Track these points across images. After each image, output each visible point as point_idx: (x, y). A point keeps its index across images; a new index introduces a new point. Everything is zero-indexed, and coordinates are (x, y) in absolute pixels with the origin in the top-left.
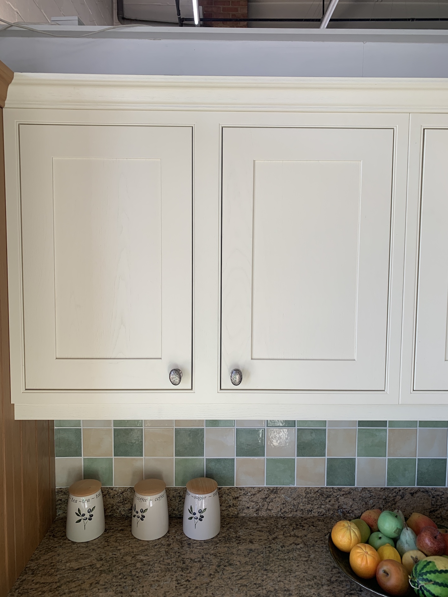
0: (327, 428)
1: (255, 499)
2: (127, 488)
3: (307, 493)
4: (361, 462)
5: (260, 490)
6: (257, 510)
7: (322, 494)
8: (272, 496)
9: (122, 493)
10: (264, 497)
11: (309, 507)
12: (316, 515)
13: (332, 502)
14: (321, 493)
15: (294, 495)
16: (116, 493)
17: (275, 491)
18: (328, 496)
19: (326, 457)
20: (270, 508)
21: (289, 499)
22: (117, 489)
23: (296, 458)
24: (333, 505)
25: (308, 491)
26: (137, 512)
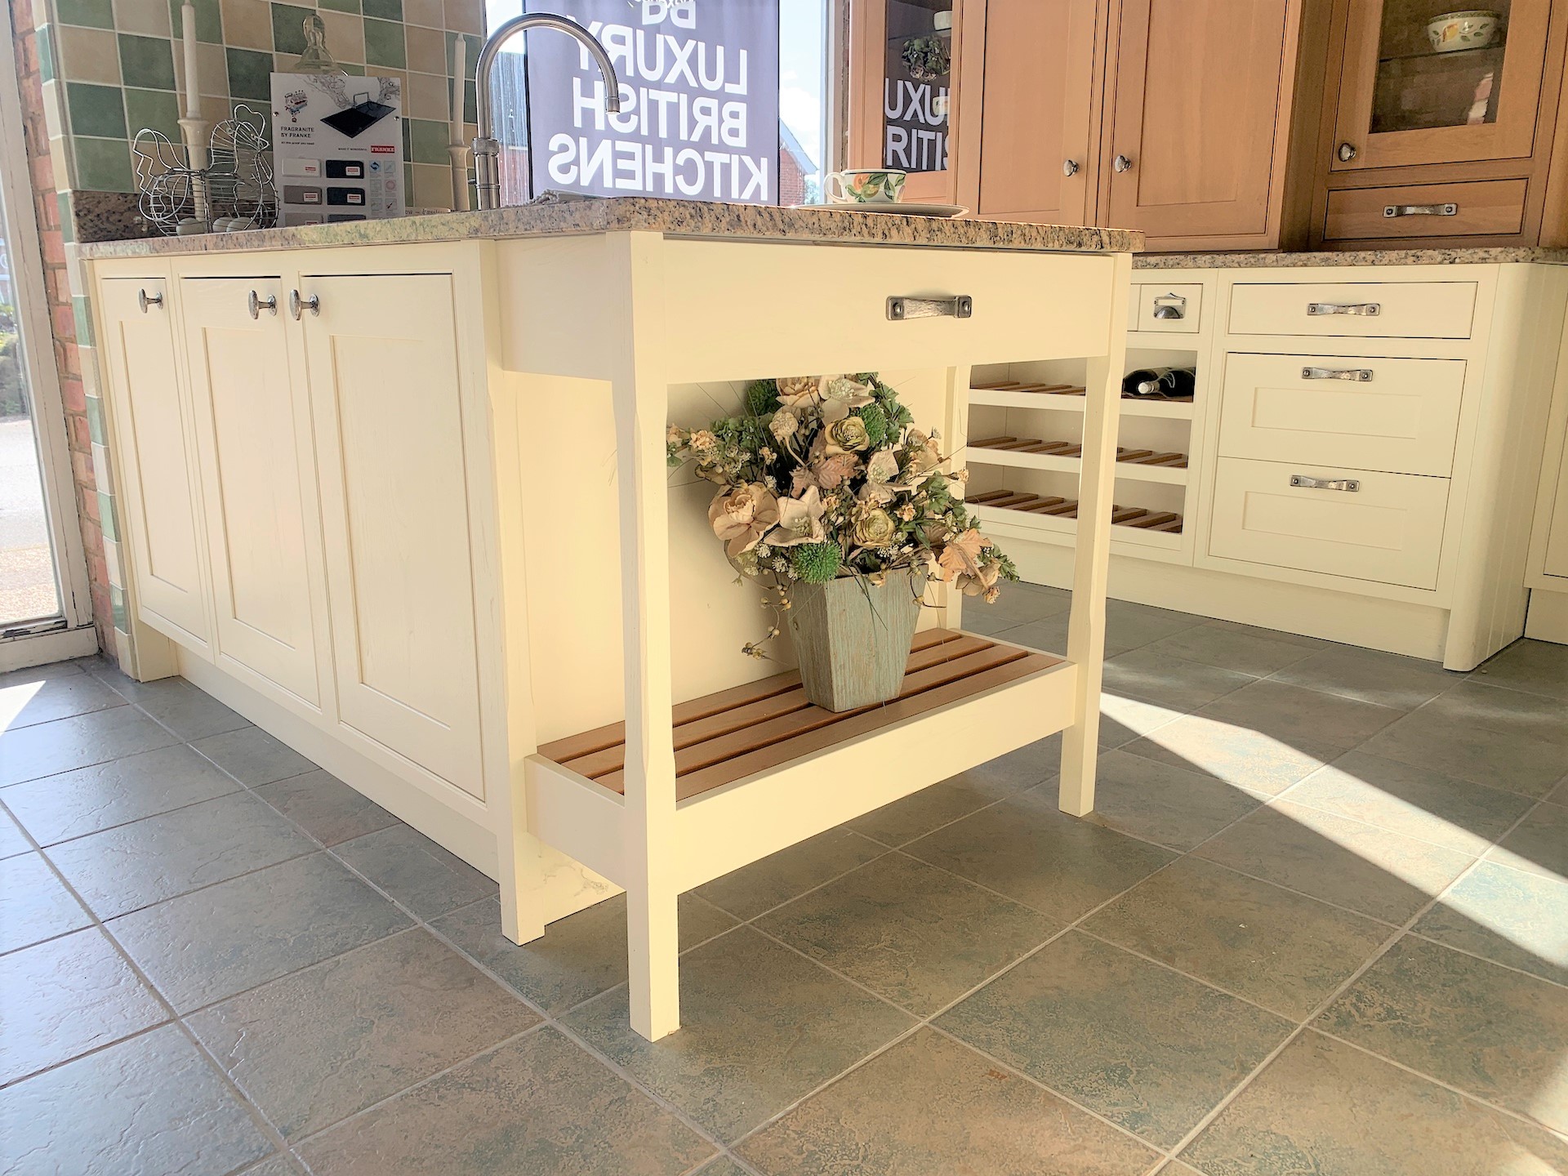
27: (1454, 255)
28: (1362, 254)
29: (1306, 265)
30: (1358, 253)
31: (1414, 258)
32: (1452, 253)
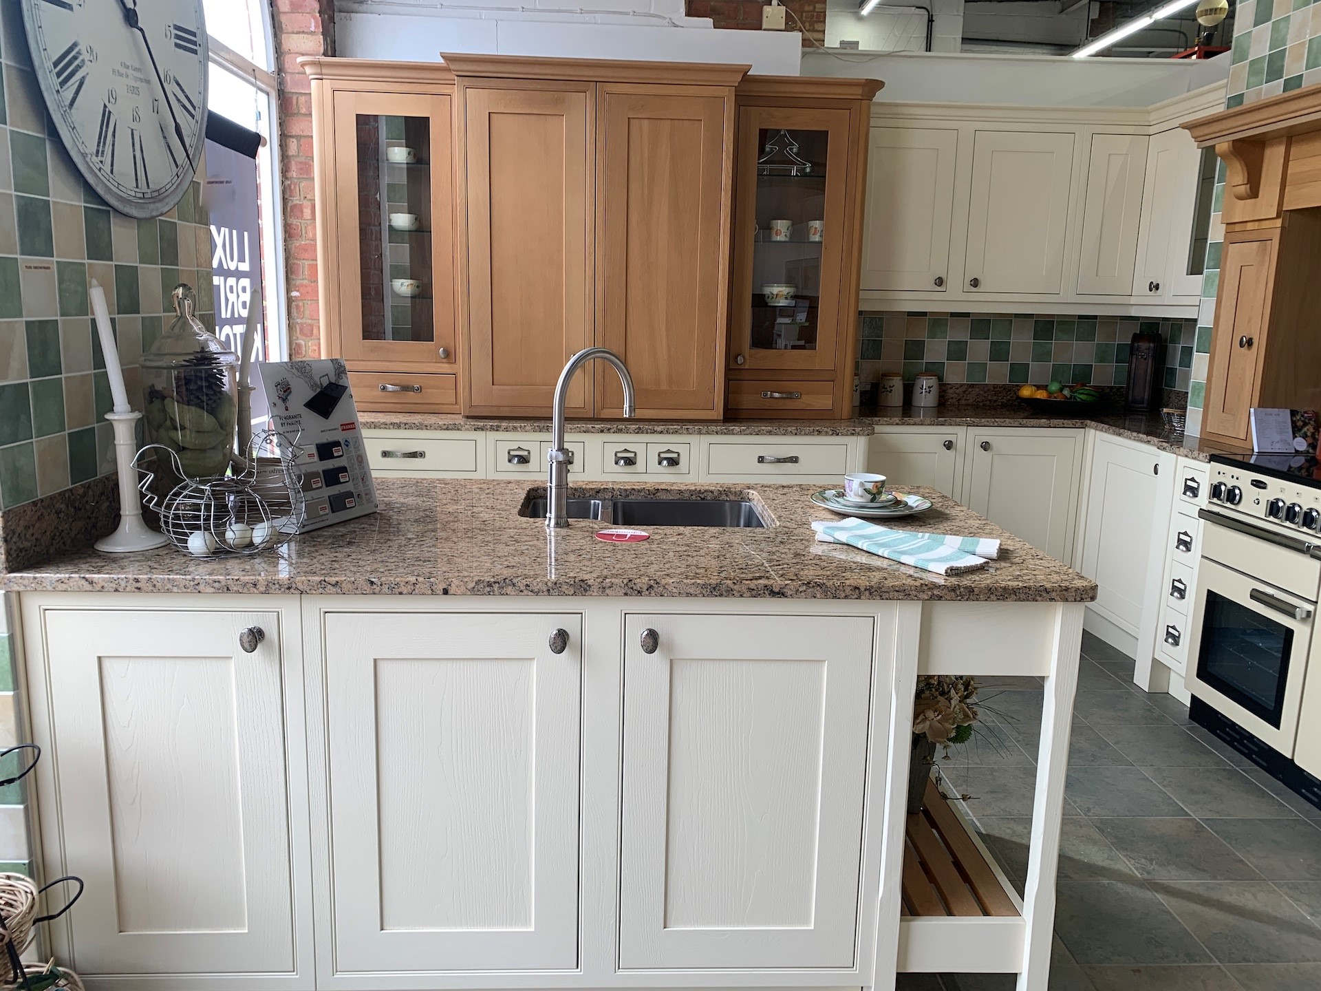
0: (1011, 341)
1: (957, 391)
3: (994, 388)
4: (1033, 366)
5: (962, 385)
6: (959, 400)
7: (1005, 389)
8: (970, 390)
10: (964, 390)
11: (995, 398)
12: (1000, 404)
13: (1012, 395)
14: (1004, 387)
15: (986, 389)
17: (972, 386)
18: (1010, 390)
19: (1009, 362)
20: (968, 398)
21: (981, 392)
23: (988, 362)
24: (1012, 397)
25: (995, 386)
26: (886, 388)
30: (787, 429)
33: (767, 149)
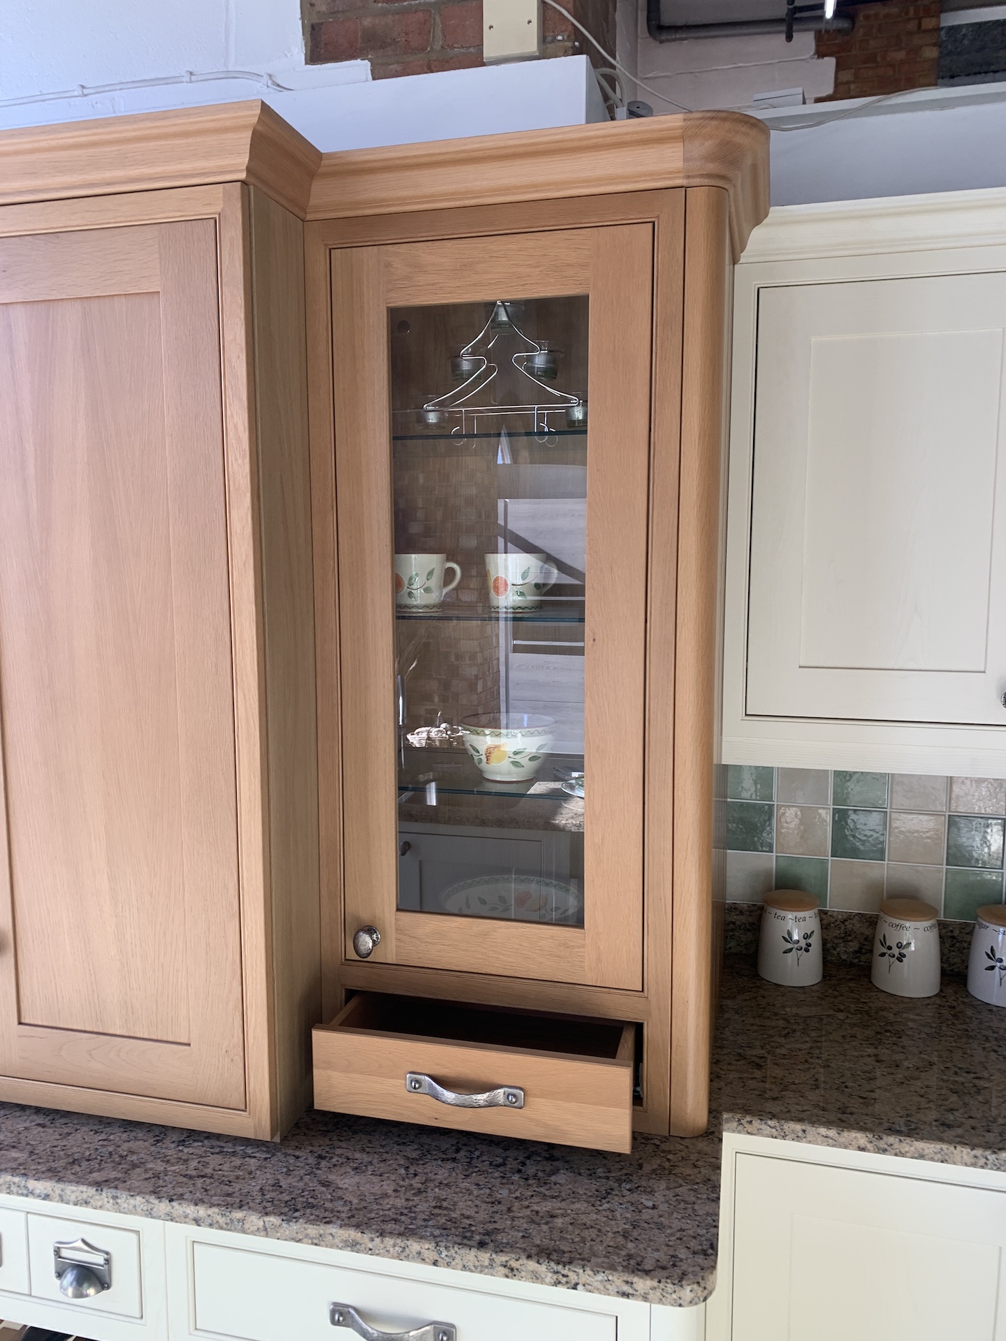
2: (854, 914)
9: (843, 922)
16: (833, 920)
22: (835, 914)
26: (890, 948)
27: (573, 1278)
28: (415, 1246)
29: (316, 1244)
30: (409, 1243)
31: (506, 1271)
32: (570, 1274)
33: (466, 366)
